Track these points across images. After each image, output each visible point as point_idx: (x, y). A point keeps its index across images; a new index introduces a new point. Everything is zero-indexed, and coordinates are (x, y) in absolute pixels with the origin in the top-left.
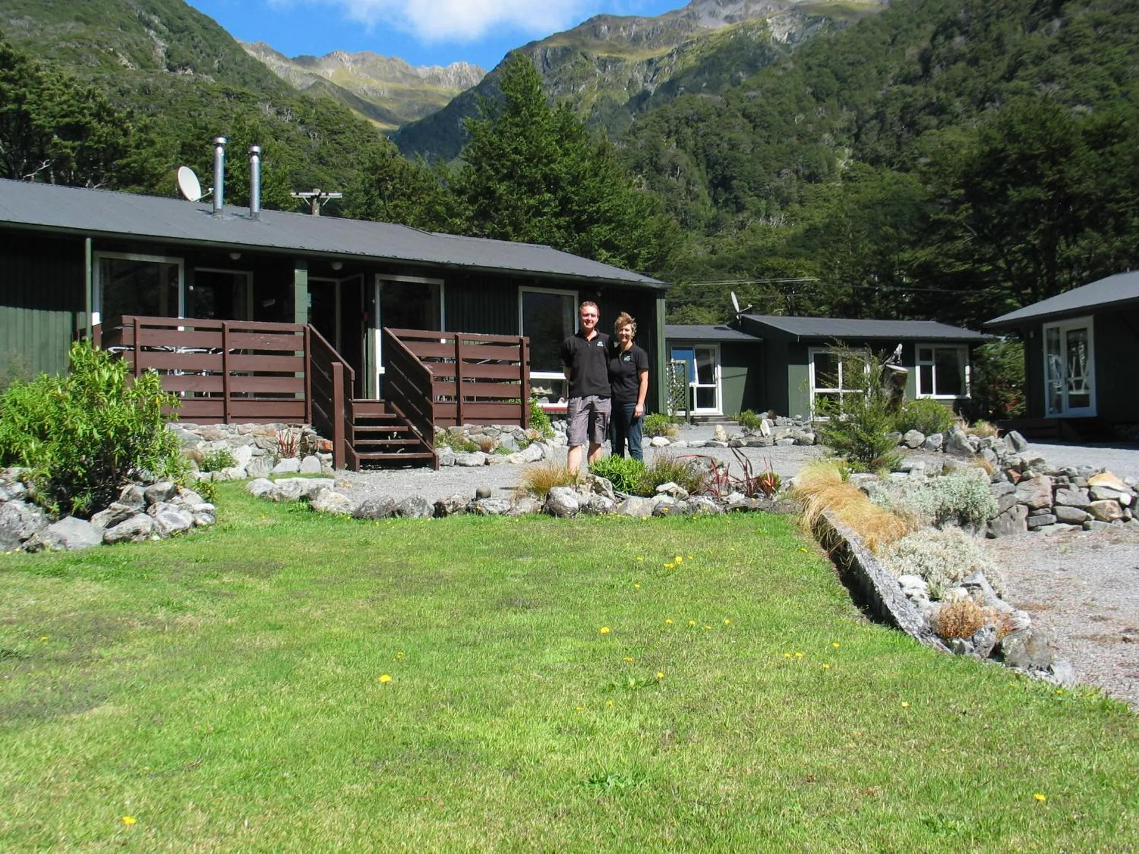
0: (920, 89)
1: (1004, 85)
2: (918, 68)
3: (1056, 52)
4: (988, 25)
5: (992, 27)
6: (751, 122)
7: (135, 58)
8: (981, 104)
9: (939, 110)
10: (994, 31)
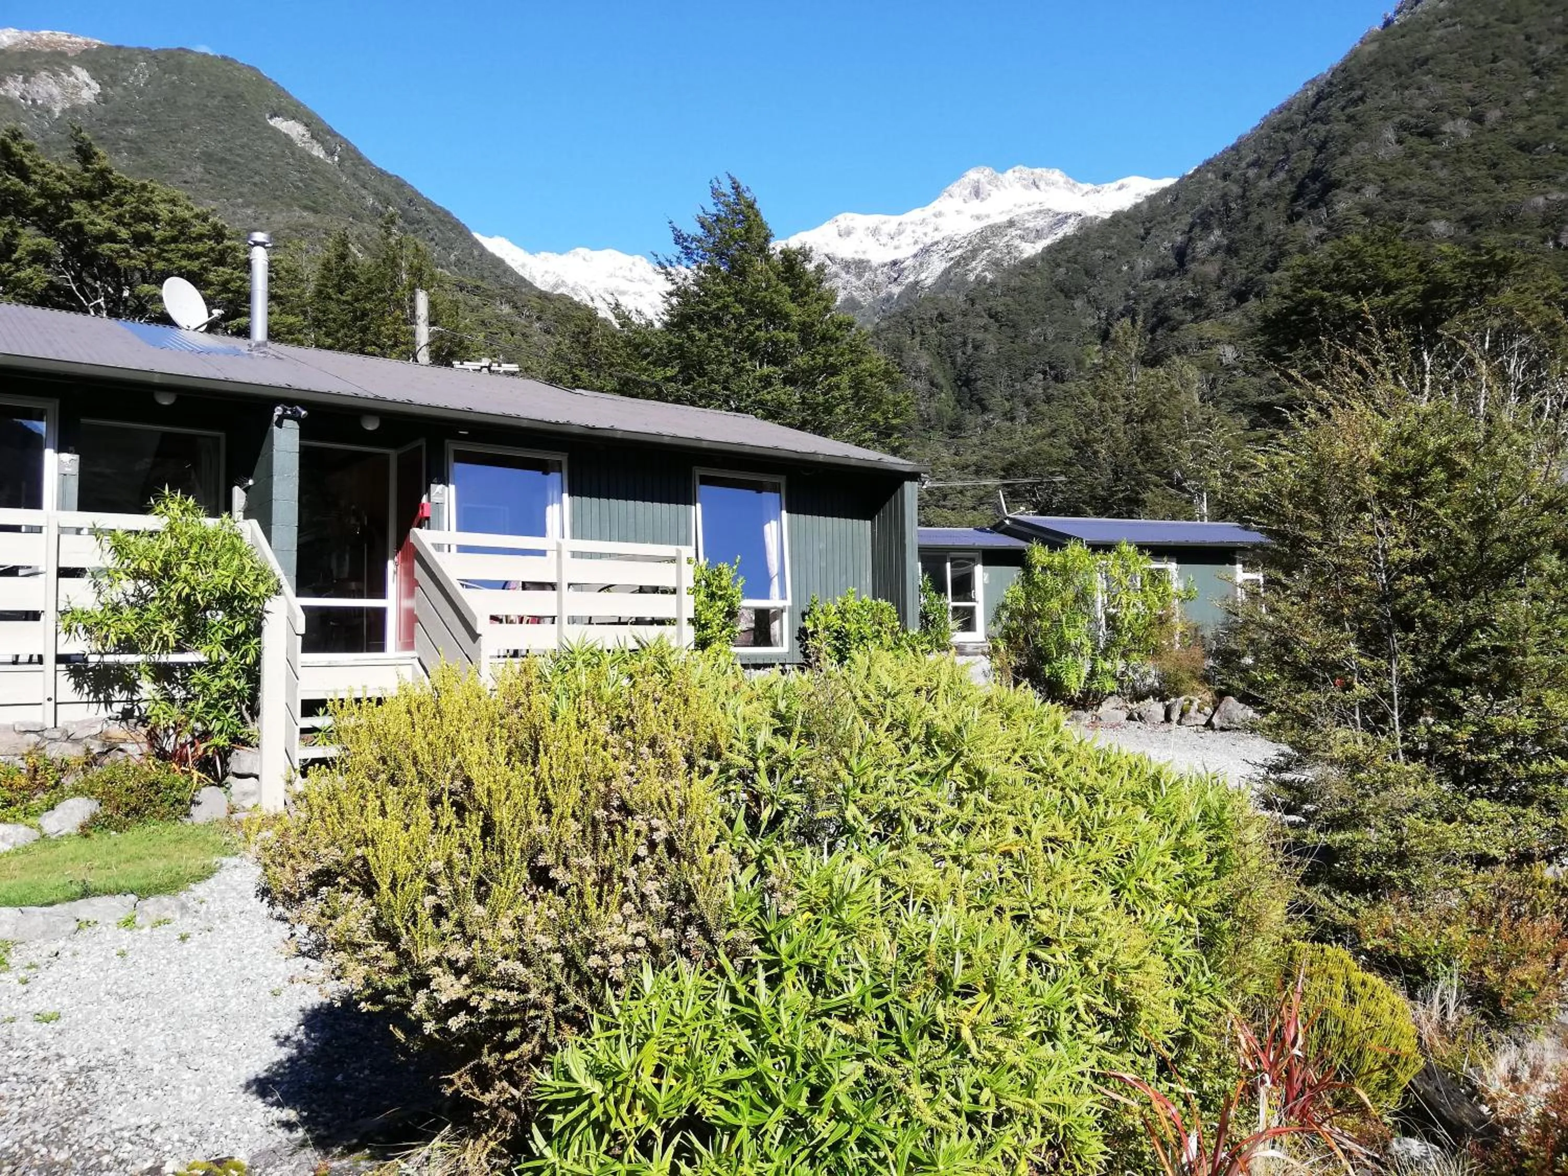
0: (1175, 283)
1: (1267, 276)
2: (1172, 262)
3: (1323, 241)
4: (1248, 214)
5: (1252, 217)
6: (997, 321)
7: (366, 248)
8: (1241, 297)
9: (1195, 304)
10: (1255, 220)
